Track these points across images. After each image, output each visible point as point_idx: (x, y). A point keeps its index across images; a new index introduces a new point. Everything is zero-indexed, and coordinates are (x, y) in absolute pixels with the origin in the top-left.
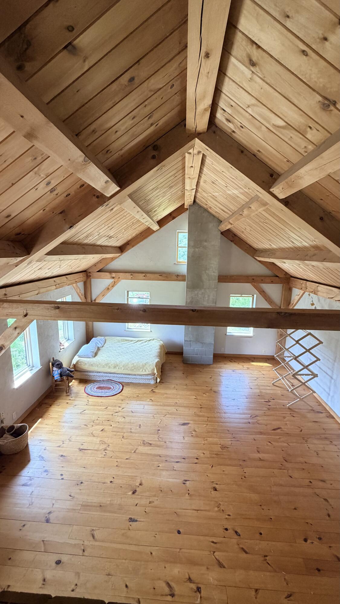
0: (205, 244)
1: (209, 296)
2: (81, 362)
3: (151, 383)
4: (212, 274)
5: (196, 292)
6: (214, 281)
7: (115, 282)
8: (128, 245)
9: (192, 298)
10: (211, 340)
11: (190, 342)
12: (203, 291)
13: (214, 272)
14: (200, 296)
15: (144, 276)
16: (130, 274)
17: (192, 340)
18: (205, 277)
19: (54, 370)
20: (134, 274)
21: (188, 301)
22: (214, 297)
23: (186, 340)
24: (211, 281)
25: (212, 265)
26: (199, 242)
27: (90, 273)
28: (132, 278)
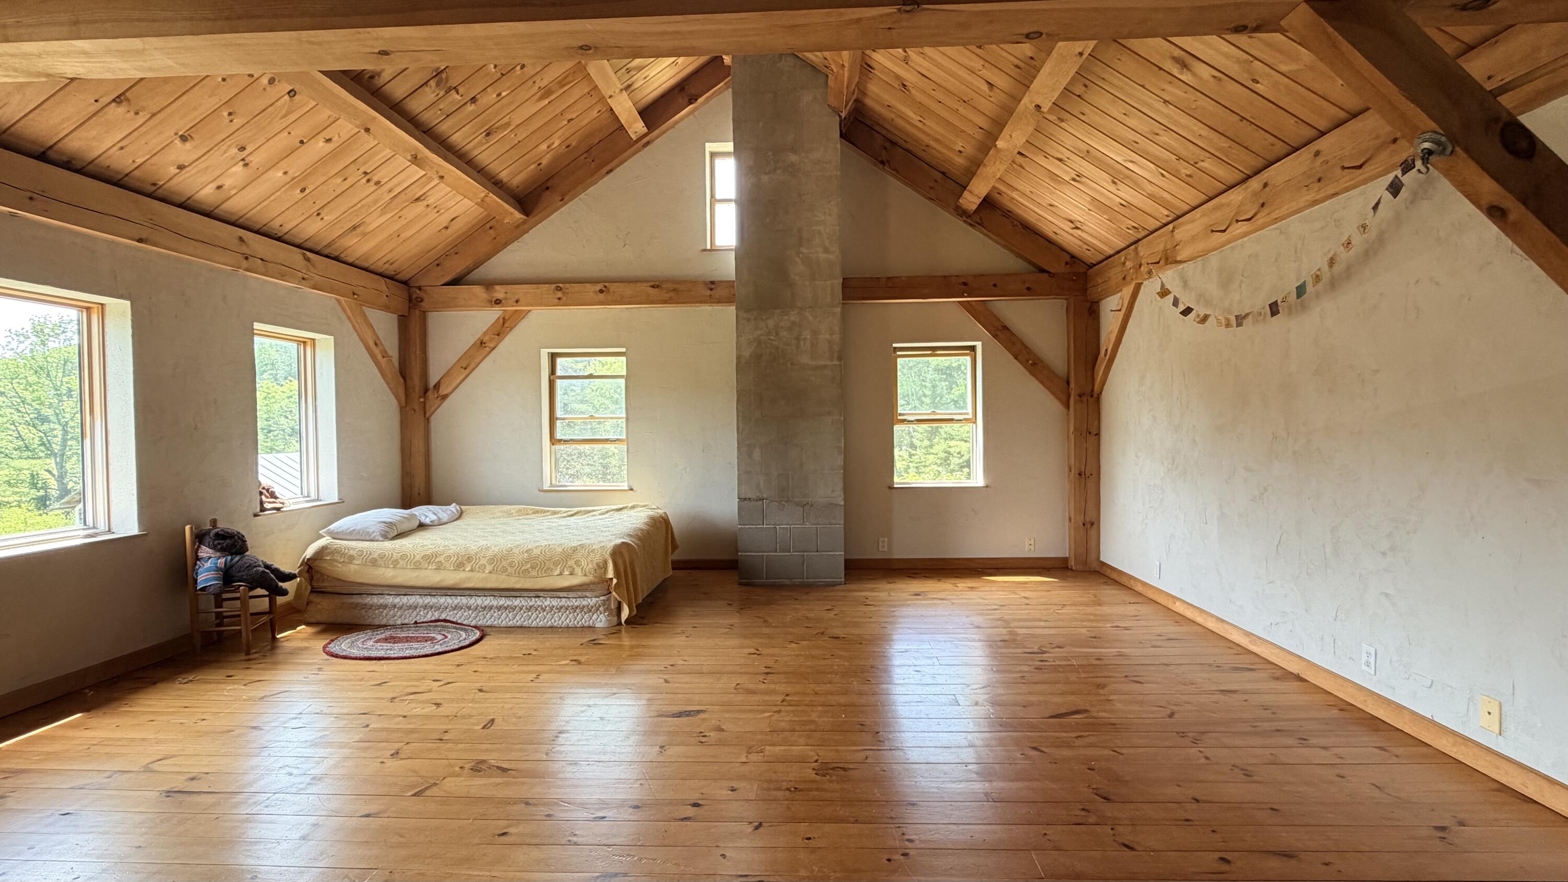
0: (793, 158)
1: (815, 333)
2: (332, 553)
3: (598, 625)
4: (822, 256)
5: (771, 323)
6: (828, 283)
7: (504, 319)
8: (548, 192)
9: (760, 343)
10: (833, 491)
11: (760, 502)
12: (793, 316)
13: (826, 250)
14: (784, 333)
15: (601, 291)
16: (554, 286)
17: (765, 496)
18: (798, 269)
19: (201, 554)
20: (567, 285)
21: (747, 353)
22: (831, 334)
23: (743, 496)
24: (817, 282)
25: (821, 228)
26: (770, 153)
27: (420, 288)
28: (559, 299)
